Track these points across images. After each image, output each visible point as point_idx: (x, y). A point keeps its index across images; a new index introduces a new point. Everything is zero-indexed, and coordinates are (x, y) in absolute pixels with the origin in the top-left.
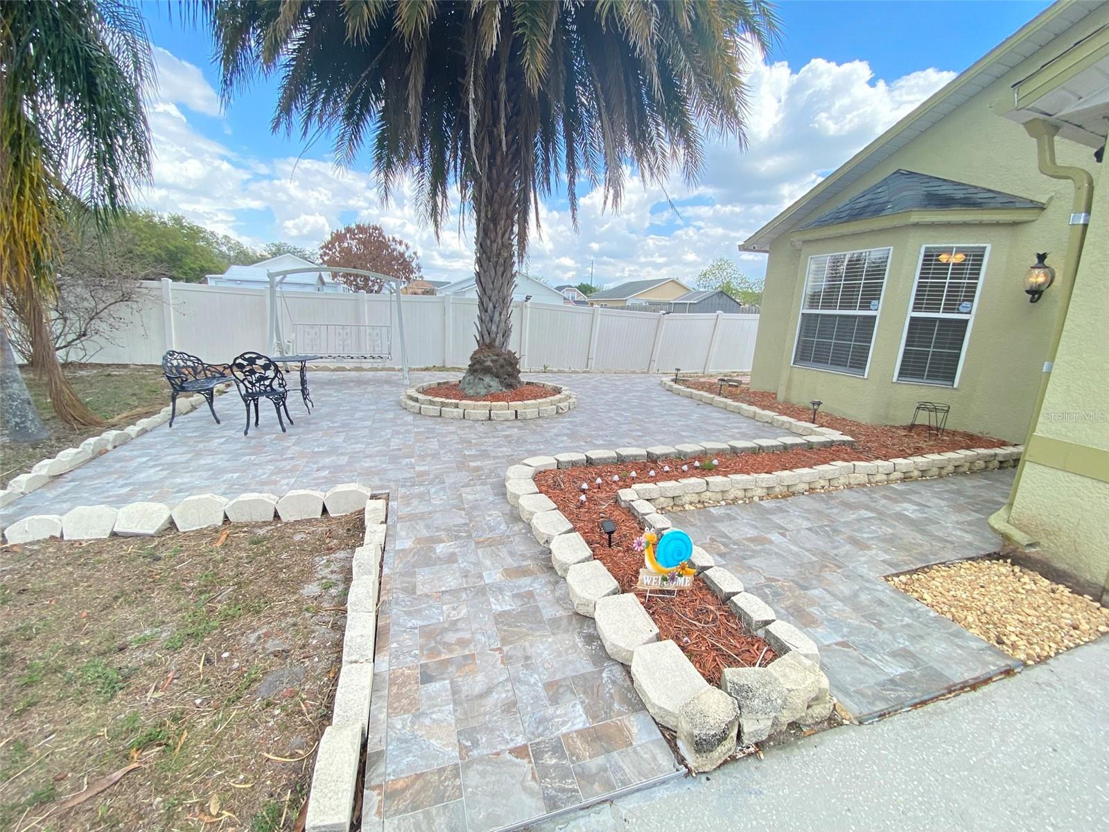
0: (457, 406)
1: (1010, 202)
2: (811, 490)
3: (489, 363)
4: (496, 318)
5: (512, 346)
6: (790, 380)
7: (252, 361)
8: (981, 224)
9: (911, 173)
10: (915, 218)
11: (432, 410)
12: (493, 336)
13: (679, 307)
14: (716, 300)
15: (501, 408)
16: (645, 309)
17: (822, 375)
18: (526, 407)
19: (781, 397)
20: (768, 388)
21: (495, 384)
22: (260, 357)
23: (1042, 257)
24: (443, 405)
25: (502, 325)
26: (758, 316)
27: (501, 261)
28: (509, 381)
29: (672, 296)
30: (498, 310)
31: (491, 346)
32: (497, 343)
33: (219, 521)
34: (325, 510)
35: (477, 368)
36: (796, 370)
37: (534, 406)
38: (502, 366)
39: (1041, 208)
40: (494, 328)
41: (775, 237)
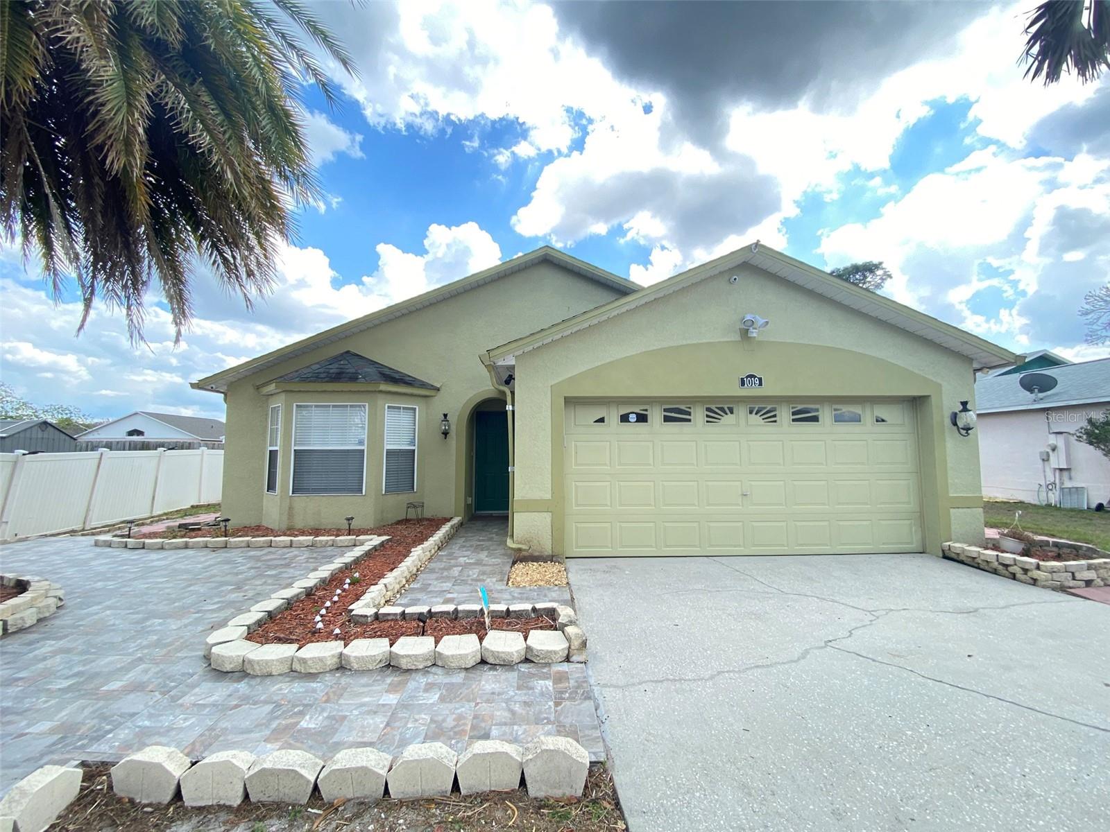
1: (423, 385)
8: (412, 395)
9: (358, 355)
10: (383, 388)
17: (324, 498)
23: (445, 416)
26: (222, 452)
36: (296, 498)
39: (438, 390)
41: (234, 380)
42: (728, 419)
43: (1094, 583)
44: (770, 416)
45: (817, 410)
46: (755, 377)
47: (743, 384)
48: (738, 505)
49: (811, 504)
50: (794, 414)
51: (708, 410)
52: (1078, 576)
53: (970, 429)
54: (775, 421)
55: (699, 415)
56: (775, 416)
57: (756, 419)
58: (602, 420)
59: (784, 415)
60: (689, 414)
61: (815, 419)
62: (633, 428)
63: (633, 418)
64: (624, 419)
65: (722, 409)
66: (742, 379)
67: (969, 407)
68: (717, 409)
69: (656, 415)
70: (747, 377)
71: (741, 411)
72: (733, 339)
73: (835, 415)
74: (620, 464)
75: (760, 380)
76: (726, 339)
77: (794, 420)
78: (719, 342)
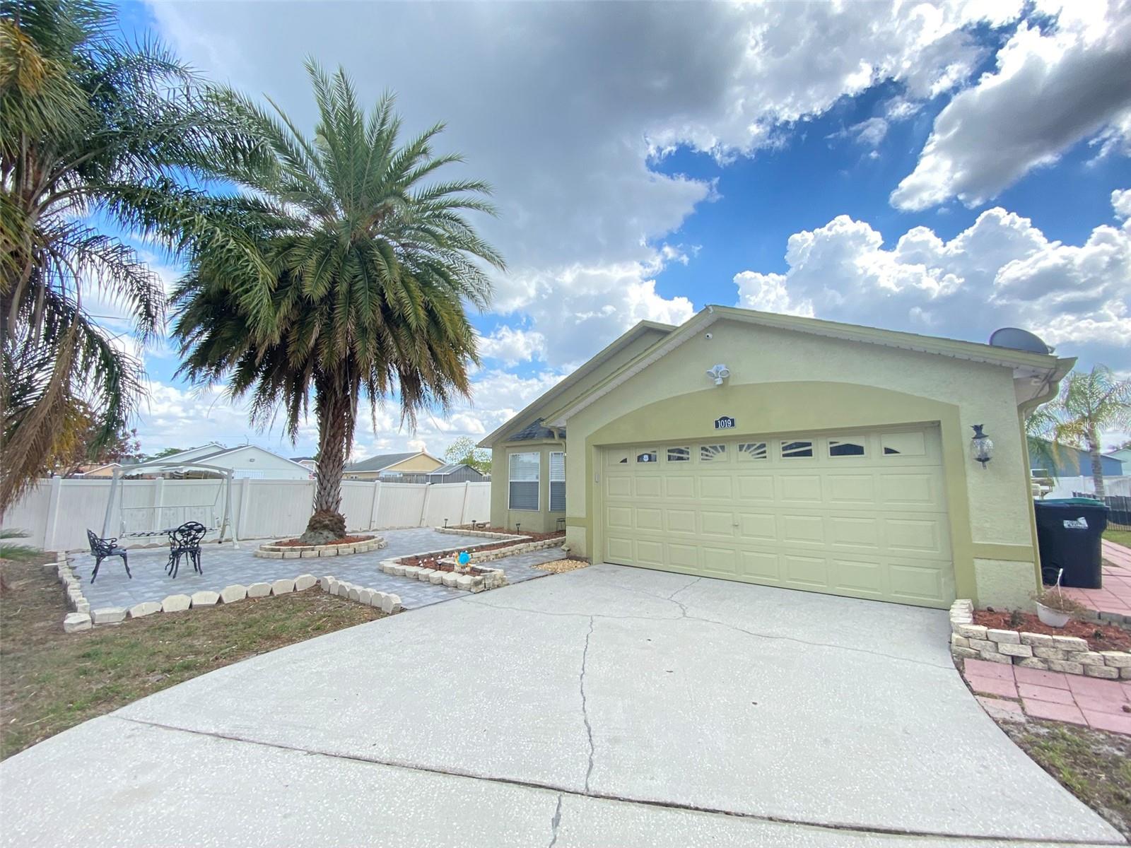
0: (313, 550)
2: (513, 555)
3: (327, 522)
4: (332, 493)
5: (340, 511)
6: (509, 517)
7: (191, 528)
10: (545, 441)
11: (296, 554)
12: (329, 504)
13: (435, 479)
14: (464, 472)
15: (345, 547)
16: (401, 480)
17: (522, 512)
18: (360, 545)
19: (506, 528)
20: (500, 525)
21: (331, 535)
22: (197, 524)
24: (302, 550)
25: (336, 497)
27: (338, 459)
28: (341, 533)
29: (431, 469)
30: (334, 488)
31: (328, 510)
32: (332, 509)
33: (243, 597)
34: (295, 589)
35: (314, 526)
36: (511, 511)
37: (365, 545)
38: (336, 524)
40: (330, 499)
42: (720, 456)
43: (1024, 662)
44: (761, 452)
45: (809, 444)
46: (727, 418)
47: (717, 426)
48: (729, 534)
49: (804, 539)
50: (784, 449)
51: (703, 449)
52: (1002, 648)
53: (987, 459)
54: (765, 457)
55: (695, 453)
56: (764, 452)
57: (746, 455)
58: (625, 461)
59: (775, 450)
60: (688, 453)
61: (809, 453)
62: (646, 466)
63: (646, 458)
64: (640, 458)
65: (715, 448)
66: (717, 422)
67: (984, 431)
68: (710, 447)
69: (662, 455)
70: (720, 420)
71: (733, 449)
72: (710, 388)
73: (831, 448)
74: (637, 495)
75: (733, 421)
76: (704, 389)
77: (784, 455)
78: (699, 392)
